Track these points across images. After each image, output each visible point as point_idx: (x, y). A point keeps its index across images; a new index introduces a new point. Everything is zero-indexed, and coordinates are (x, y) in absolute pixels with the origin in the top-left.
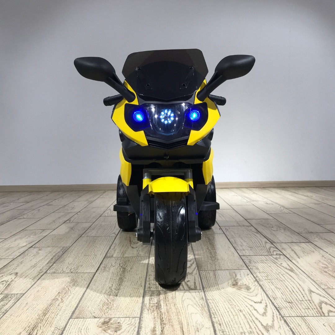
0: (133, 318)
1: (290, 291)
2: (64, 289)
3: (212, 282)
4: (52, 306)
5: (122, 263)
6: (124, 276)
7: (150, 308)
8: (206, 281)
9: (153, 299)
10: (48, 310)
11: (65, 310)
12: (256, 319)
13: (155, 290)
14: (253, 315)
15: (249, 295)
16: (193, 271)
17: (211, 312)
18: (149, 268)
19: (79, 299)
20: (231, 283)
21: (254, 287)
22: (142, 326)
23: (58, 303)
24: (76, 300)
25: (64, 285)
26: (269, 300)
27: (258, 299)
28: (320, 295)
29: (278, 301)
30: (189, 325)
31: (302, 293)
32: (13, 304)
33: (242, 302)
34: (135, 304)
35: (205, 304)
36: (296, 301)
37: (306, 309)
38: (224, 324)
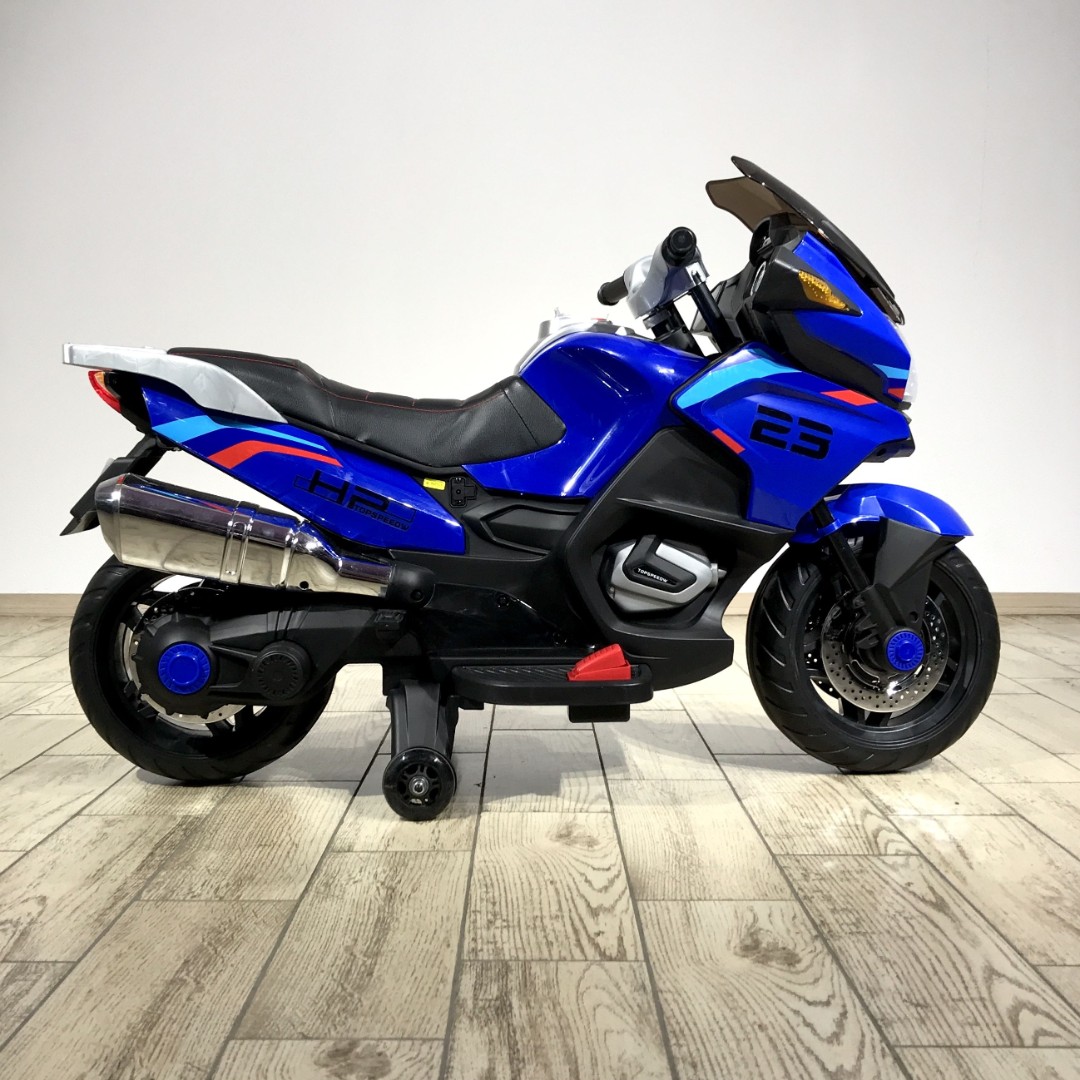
0: (424, 1041)
1: (925, 970)
2: (200, 949)
3: (677, 938)
4: (169, 1002)
5: (384, 872)
6: (392, 913)
7: (477, 1011)
8: (658, 933)
9: (487, 985)
10: (159, 1012)
11: (211, 1014)
12: (809, 1051)
13: (491, 958)
14: (799, 1039)
15: (794, 980)
16: (617, 901)
17: (669, 1028)
18: (472, 888)
19: (252, 984)
20: (738, 941)
21: (813, 955)
22: (452, 1064)
23: (185, 993)
24: (243, 986)
25: (199, 938)
26: (855, 997)
27: (820, 993)
28: (1020, 985)
29: (883, 1002)
30: (597, 1065)
31: (962, 977)
32: (47, 992)
33: (767, 1001)
34: (428, 999)
35: (649, 1003)
36: (940, 1002)
37: (970, 1024)
38: (706, 1064)
